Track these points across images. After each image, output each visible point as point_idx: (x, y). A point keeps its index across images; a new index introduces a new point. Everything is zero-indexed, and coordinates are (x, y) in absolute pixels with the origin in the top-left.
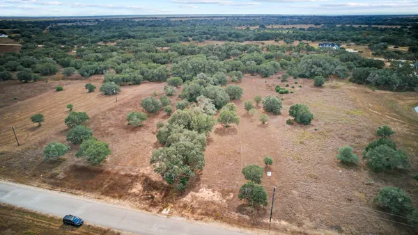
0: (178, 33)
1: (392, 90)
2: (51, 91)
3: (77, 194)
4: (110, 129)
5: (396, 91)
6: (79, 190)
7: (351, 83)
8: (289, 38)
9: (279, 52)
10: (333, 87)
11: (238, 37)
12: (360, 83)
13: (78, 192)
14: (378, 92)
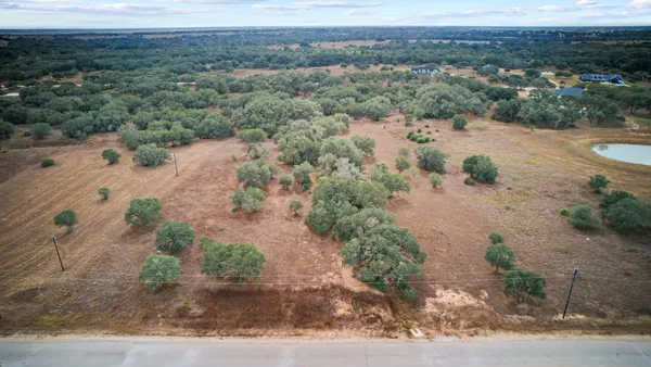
0: (179, 58)
1: (553, 128)
2: (30, 167)
3: (255, 336)
4: (211, 222)
5: (558, 129)
6: (250, 327)
7: (496, 122)
8: (359, 61)
9: (372, 83)
10: (479, 129)
11: (284, 62)
12: (507, 122)
13: (252, 331)
14: (538, 131)
